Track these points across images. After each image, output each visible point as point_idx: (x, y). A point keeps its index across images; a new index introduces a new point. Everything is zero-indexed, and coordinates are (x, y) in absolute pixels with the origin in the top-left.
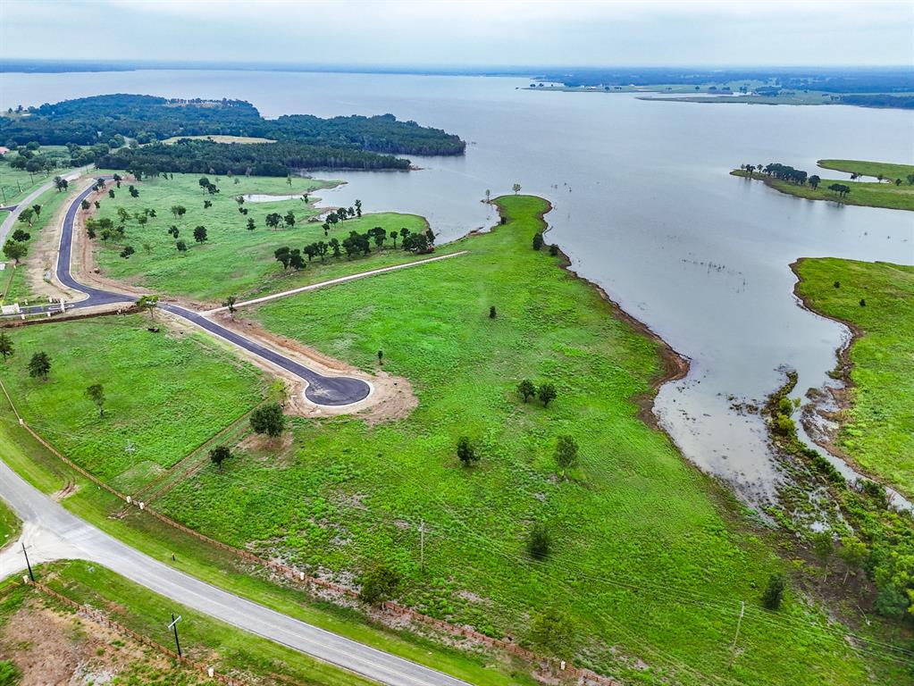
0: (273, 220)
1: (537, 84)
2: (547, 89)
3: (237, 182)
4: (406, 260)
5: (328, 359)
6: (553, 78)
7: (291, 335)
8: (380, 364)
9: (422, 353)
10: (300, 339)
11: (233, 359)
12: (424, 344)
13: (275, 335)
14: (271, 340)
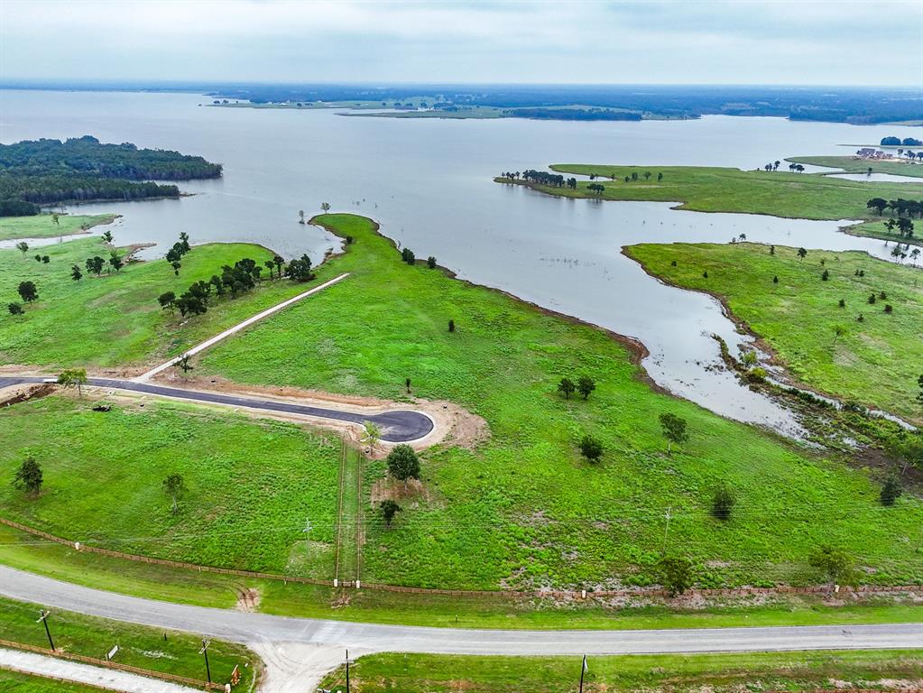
0: (95, 265)
4: (298, 289)
8: (409, 392)
9: (433, 374)
10: (294, 384)
11: (246, 419)
12: (426, 366)
13: (260, 387)
14: (261, 392)
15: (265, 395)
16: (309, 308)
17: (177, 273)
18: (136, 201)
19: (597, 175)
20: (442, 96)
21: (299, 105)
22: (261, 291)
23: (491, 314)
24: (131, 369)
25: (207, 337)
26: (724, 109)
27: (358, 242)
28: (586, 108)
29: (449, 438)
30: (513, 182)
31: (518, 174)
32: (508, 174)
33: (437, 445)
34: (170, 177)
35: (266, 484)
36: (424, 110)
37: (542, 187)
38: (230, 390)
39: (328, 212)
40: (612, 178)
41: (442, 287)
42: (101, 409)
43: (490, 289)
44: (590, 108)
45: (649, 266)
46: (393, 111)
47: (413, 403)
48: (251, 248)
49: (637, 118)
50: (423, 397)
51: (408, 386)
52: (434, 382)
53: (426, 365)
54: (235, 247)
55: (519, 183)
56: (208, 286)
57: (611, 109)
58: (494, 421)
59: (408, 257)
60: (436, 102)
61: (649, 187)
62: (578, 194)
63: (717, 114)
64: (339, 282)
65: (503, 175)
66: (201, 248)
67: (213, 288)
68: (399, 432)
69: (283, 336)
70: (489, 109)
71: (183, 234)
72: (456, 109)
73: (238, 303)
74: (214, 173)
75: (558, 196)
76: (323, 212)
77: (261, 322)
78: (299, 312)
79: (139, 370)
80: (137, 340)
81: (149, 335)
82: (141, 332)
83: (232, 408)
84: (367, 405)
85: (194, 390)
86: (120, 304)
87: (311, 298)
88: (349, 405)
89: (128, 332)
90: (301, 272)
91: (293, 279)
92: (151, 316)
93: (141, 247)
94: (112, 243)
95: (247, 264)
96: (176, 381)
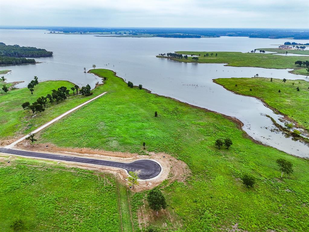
4: (85, 99)
8: (145, 149)
9: (154, 138)
10: (88, 146)
12: (150, 135)
13: (70, 148)
14: (71, 151)
15: (73, 153)
16: (91, 107)
17: (32, 93)
18: (18, 65)
19: (194, 55)
20: (131, 31)
21: (81, 33)
22: (70, 100)
23: (171, 108)
24: (6, 141)
25: (45, 122)
26: (227, 34)
27: (109, 79)
28: (182, 34)
29: (171, 175)
30: (163, 57)
31: (165, 54)
32: (161, 54)
33: (166, 180)
34: (33, 56)
36: (125, 35)
37: (174, 59)
38: (56, 151)
39: (95, 68)
40: (199, 55)
41: (147, 97)
43: (166, 97)
44: (183, 34)
45: (227, 86)
46: (115, 35)
47: (148, 155)
48: (64, 82)
49: (199, 37)
50: (152, 151)
51: (144, 146)
52: (155, 142)
53: (149, 133)
54: (58, 82)
55: (166, 57)
56: (45, 99)
57: (190, 34)
58: (190, 164)
59: (130, 85)
60: (129, 32)
61: (213, 58)
62: (188, 61)
63: (225, 36)
64: (103, 96)
65: (159, 55)
66: (43, 83)
67: (48, 99)
68: (145, 173)
69: (81, 121)
70: (148, 35)
71: (35, 77)
72: (137, 34)
73: (59, 106)
74: (49, 55)
75: (181, 62)
76: (93, 68)
77: (71, 114)
78: (86, 109)
79: (10, 141)
80: (11, 125)
81: (17, 123)
82: (13, 121)
83: (57, 162)
84: (125, 157)
85: (37, 152)
86: (5, 108)
87: (91, 103)
88: (116, 158)
89: (7, 121)
90: (87, 92)
91: (83, 94)
92: (19, 113)
93: (18, 83)
94: (5, 81)
95: (63, 89)
96: (28, 146)
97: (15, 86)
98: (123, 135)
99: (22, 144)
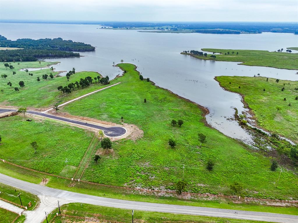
0: (45, 77)
1: (104, 27)
2: (107, 29)
3: (19, 64)
4: (103, 86)
5: (104, 122)
6: (107, 25)
7: (84, 115)
8: (122, 121)
10: (88, 116)
11: (69, 126)
13: (77, 116)
14: (77, 118)
15: (78, 119)
16: (103, 93)
17: (68, 80)
19: (216, 52)
22: (92, 87)
23: (161, 97)
25: (69, 100)
26: (271, 30)
27: (128, 72)
28: (222, 30)
29: (129, 136)
30: (187, 54)
31: (188, 51)
34: (79, 51)
35: (66, 147)
36: (167, 30)
37: (196, 56)
38: (69, 117)
39: (123, 63)
40: (221, 53)
41: (149, 88)
42: (29, 120)
43: (164, 89)
45: (222, 83)
47: (122, 124)
50: (126, 123)
51: (122, 119)
54: (90, 73)
55: (189, 54)
56: (74, 84)
59: (141, 78)
60: (171, 28)
62: (207, 59)
65: (184, 52)
66: (79, 73)
67: (76, 85)
68: (114, 134)
69: (92, 101)
71: (74, 69)
72: (177, 30)
73: (83, 90)
74: (92, 50)
76: (121, 63)
77: (87, 96)
78: (100, 94)
79: (45, 109)
80: (48, 100)
81: (53, 99)
82: (51, 98)
83: (67, 123)
84: (107, 124)
85: (58, 116)
86: (48, 89)
87: (105, 90)
88: (102, 124)
89: (47, 98)
90: (105, 81)
91: (102, 83)
92: (56, 93)
93: (62, 72)
94: (54, 70)
95: (89, 78)
96: (54, 113)
97: (59, 74)
98: (113, 112)
99: (51, 112)
